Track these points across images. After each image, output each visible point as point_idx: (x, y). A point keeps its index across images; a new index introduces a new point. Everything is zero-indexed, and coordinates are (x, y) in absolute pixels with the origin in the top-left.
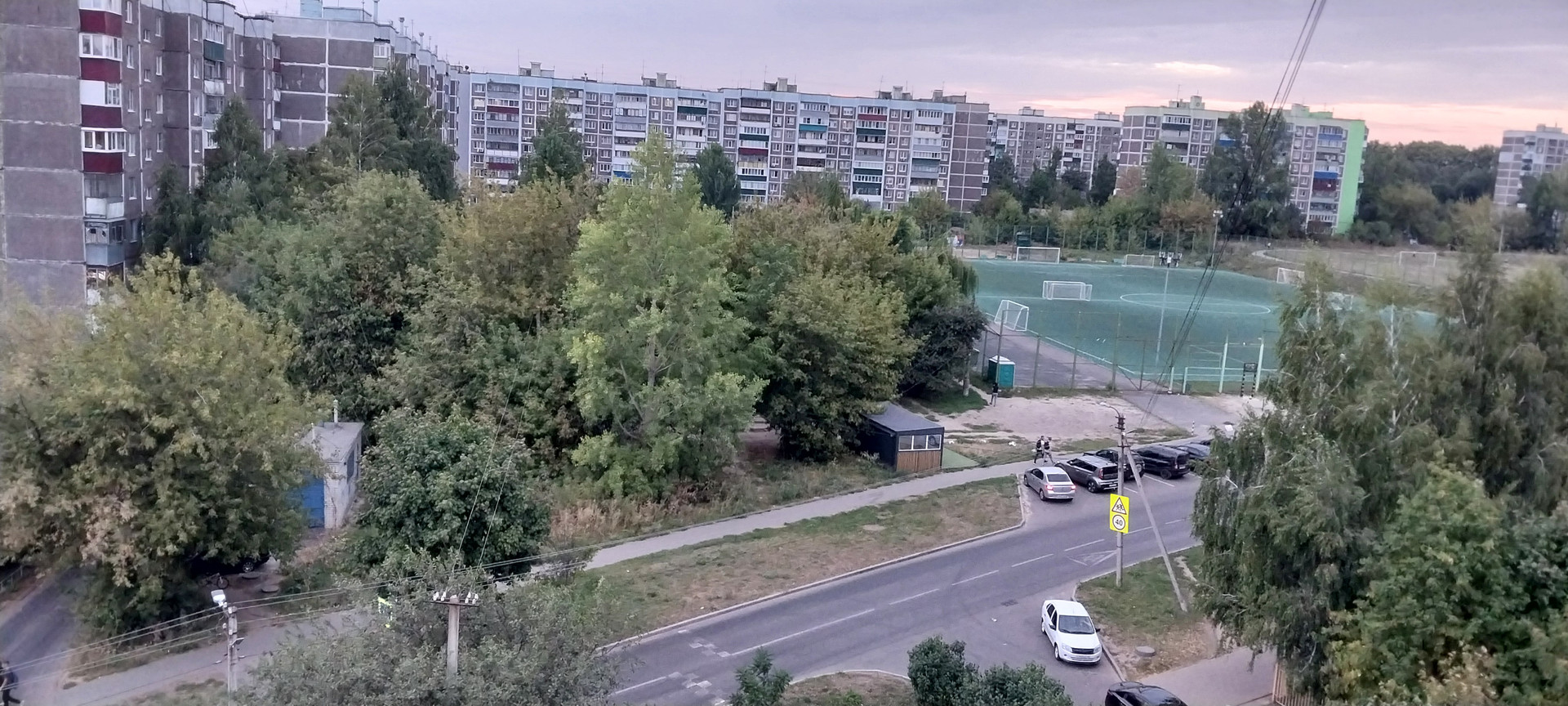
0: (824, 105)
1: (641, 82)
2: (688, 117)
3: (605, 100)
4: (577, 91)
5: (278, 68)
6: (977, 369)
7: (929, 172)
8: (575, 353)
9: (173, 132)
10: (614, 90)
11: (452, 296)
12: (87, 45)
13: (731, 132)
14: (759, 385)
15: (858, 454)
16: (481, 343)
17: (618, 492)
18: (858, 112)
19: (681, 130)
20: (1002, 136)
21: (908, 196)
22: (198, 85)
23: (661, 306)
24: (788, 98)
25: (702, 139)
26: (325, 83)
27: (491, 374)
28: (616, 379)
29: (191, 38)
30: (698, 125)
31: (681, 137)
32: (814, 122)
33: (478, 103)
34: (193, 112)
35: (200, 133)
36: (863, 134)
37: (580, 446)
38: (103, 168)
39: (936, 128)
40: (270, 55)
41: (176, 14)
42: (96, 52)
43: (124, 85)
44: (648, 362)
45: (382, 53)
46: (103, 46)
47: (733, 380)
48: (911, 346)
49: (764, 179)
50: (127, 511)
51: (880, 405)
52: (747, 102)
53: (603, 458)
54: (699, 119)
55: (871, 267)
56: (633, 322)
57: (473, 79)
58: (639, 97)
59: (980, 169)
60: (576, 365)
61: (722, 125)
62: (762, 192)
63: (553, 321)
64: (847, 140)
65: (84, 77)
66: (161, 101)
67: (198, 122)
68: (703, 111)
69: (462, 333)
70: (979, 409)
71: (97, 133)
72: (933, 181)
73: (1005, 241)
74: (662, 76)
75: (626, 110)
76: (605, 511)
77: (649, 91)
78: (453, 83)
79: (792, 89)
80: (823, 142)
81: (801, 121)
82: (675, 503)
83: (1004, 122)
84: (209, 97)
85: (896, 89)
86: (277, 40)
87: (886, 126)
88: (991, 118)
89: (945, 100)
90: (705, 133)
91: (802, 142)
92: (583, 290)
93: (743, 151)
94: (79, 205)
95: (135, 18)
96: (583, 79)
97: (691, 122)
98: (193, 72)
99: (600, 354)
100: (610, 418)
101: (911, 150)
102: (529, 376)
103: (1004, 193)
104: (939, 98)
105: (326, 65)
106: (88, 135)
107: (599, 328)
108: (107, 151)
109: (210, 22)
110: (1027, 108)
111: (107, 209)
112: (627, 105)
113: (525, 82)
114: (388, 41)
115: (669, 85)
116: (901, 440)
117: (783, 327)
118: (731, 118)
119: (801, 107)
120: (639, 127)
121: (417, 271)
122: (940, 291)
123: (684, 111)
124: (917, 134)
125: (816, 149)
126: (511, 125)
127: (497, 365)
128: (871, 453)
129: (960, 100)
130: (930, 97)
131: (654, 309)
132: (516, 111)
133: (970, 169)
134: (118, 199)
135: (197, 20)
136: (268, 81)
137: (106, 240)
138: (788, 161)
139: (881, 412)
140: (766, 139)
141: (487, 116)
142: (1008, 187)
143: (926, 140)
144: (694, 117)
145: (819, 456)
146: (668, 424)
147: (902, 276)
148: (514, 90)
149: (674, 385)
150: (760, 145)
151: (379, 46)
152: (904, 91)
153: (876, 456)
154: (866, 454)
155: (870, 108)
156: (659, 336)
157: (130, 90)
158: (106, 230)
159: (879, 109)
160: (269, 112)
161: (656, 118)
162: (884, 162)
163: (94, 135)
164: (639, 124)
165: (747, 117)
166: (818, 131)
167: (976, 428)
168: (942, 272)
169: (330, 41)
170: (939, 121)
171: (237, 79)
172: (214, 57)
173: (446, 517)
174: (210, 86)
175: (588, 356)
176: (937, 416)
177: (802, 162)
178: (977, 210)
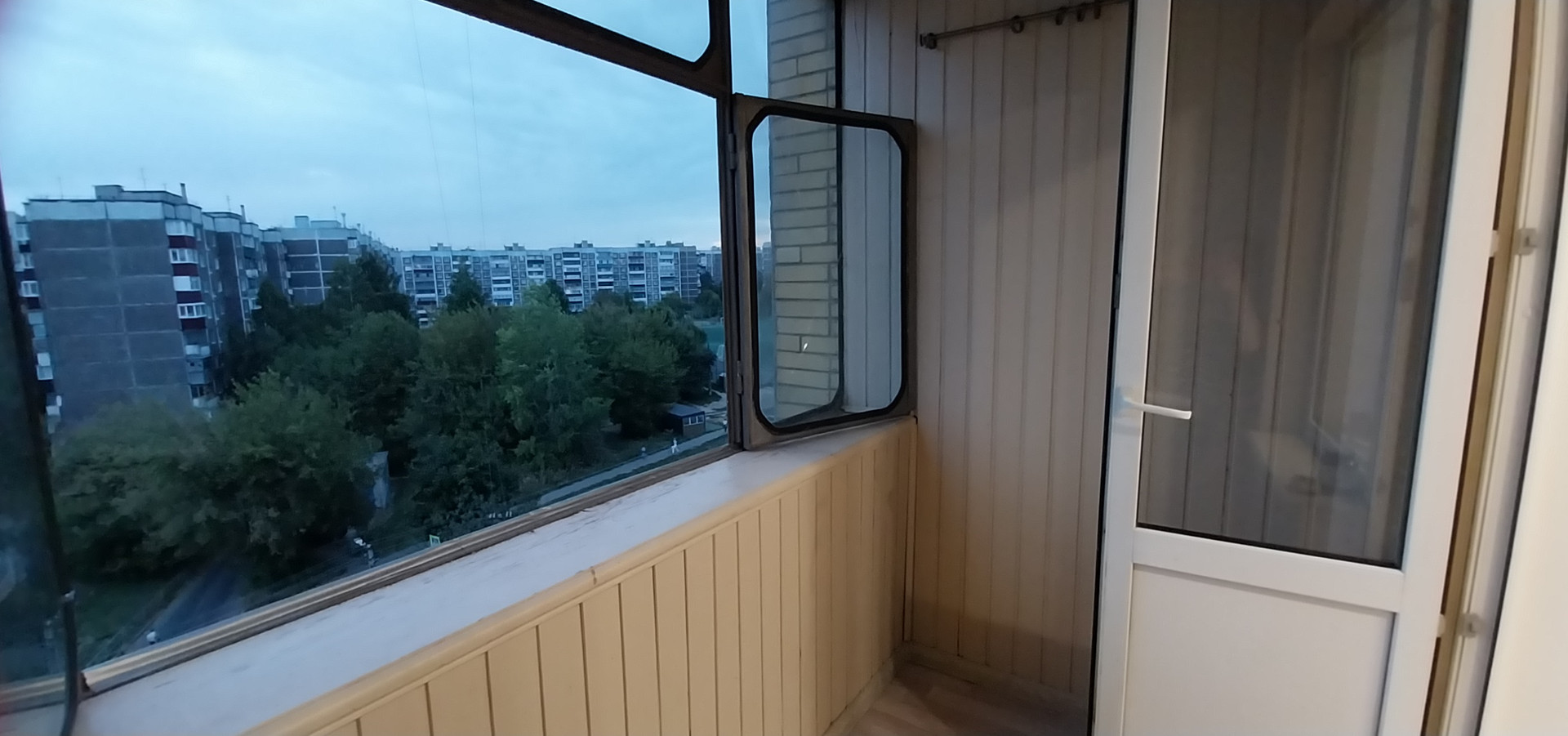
0: (609, 253)
1: (504, 249)
2: (534, 265)
3: (484, 261)
4: (467, 257)
5: (287, 259)
6: (714, 381)
7: (669, 283)
8: (508, 398)
9: (230, 302)
10: (489, 255)
11: (433, 375)
12: (175, 254)
13: (559, 272)
14: (610, 401)
15: (663, 431)
16: (454, 398)
17: (543, 466)
18: (628, 255)
19: (530, 273)
20: (704, 262)
21: (660, 297)
22: (243, 273)
23: (551, 366)
24: (589, 251)
25: (543, 277)
26: (319, 265)
27: (462, 415)
28: (533, 409)
29: (235, 246)
30: (540, 269)
31: (531, 277)
32: (605, 262)
33: (407, 269)
34: (241, 288)
35: (247, 301)
36: (633, 267)
37: (519, 446)
38: (194, 328)
39: (671, 261)
40: (281, 251)
41: (224, 233)
42: (183, 259)
43: (201, 279)
44: (549, 397)
45: (353, 245)
46: (187, 256)
47: (595, 400)
48: (683, 372)
49: (581, 295)
50: (273, 513)
51: (671, 404)
52: (566, 254)
53: (532, 451)
54: (540, 266)
55: (656, 334)
56: (538, 378)
57: (403, 256)
58: (504, 257)
59: (695, 279)
60: (510, 404)
61: (554, 268)
62: (581, 302)
63: (491, 382)
64: (623, 270)
65: (176, 275)
66: (220, 285)
67: (245, 294)
68: (542, 262)
69: (441, 395)
70: (718, 400)
71: (188, 307)
72: (673, 288)
73: (714, 315)
74: (516, 245)
75: (497, 265)
76: (538, 477)
77: (509, 253)
78: (392, 259)
79: (591, 246)
80: (611, 273)
81: (597, 262)
82: (573, 468)
83: (704, 255)
84: (249, 279)
85: (646, 242)
86: (284, 242)
87: (644, 262)
88: (697, 253)
89: (673, 246)
90: (544, 273)
91: (600, 273)
92: (507, 365)
93: (567, 281)
94: (181, 351)
95: (202, 237)
96: (467, 250)
97: (535, 268)
98: (238, 267)
99: (522, 396)
100: (532, 428)
101: (659, 273)
102: (483, 413)
103: (710, 291)
104: (669, 244)
105: (318, 254)
106: (182, 308)
107: (520, 383)
108: (195, 316)
109: (245, 236)
110: (714, 247)
111: (200, 351)
112: (498, 262)
113: (434, 254)
114: (356, 238)
115: (521, 249)
116: (684, 420)
117: (617, 370)
118: (558, 264)
119: (597, 255)
120: (506, 273)
121: (409, 364)
122: (691, 343)
123: (531, 263)
124: (662, 264)
125: (607, 276)
126: (429, 279)
127: (464, 409)
128: (670, 429)
129: (681, 245)
130: (665, 244)
131: (547, 369)
132: (432, 271)
133: (691, 280)
134: (205, 344)
135: (237, 235)
136: (282, 266)
137: (202, 369)
138: (593, 285)
139: (671, 408)
140: (579, 273)
141: (414, 275)
142: (711, 288)
143: (666, 267)
144: (537, 265)
145: (642, 435)
146: (565, 429)
147: (672, 337)
148: (429, 259)
149: (564, 406)
150: (577, 277)
151: (351, 241)
152: (651, 242)
153: (672, 430)
154: (667, 430)
155: (634, 253)
156: (552, 382)
157: (204, 278)
158: (201, 363)
159: (640, 253)
160: (285, 284)
161: (515, 267)
162: (645, 280)
163: (186, 309)
164: (506, 272)
165: (567, 263)
166: (608, 267)
167: (718, 410)
168: (691, 334)
169: (320, 241)
170: (672, 257)
171: (263, 267)
172: (249, 256)
173: (465, 487)
174: (249, 273)
175: (517, 398)
176: (698, 407)
177: (601, 284)
178: (697, 300)
